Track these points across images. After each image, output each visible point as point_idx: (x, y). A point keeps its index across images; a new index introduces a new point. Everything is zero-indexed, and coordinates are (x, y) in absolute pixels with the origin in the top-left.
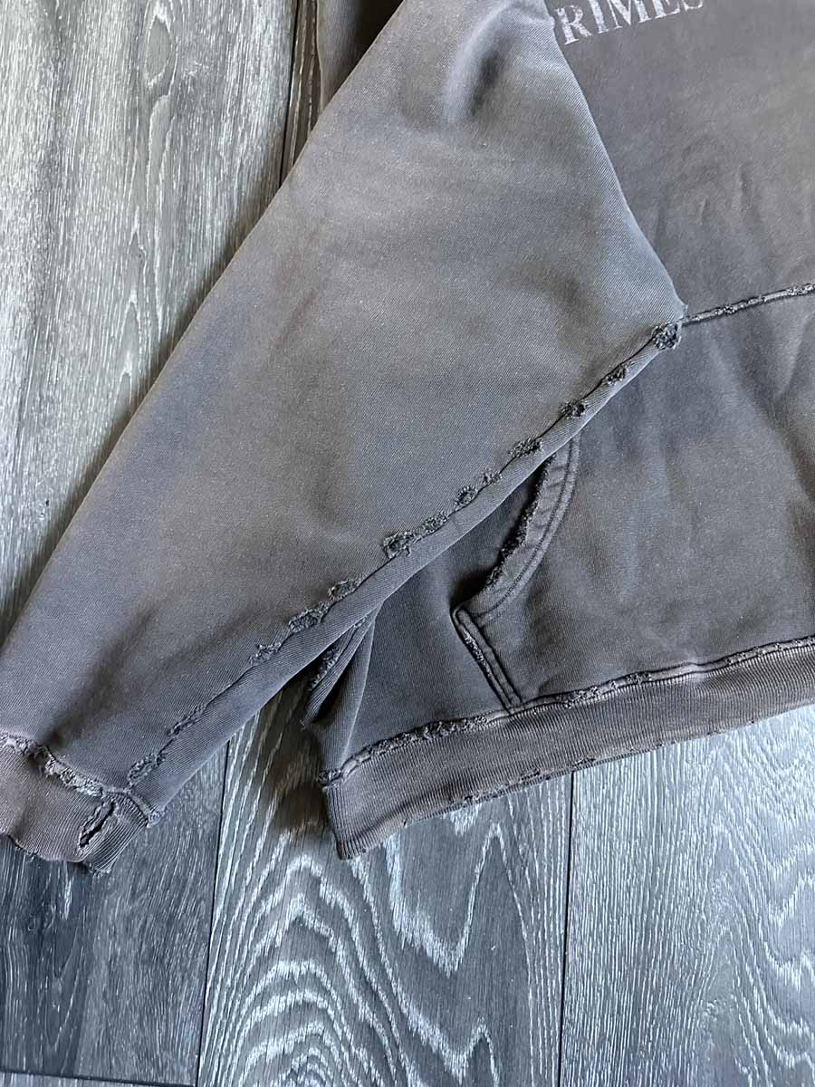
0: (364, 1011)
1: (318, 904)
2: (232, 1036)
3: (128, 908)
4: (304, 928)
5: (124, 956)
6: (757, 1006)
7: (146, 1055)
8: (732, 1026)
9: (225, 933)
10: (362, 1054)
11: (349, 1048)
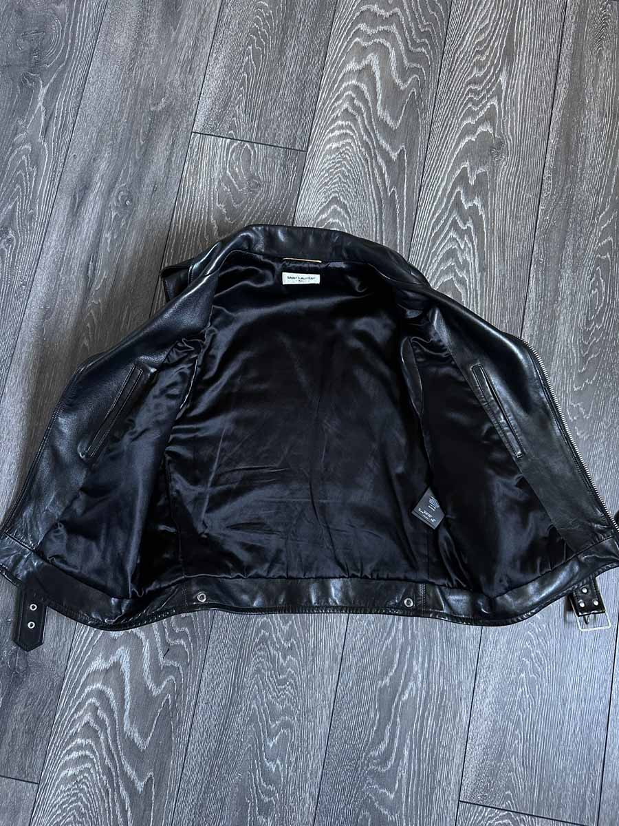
0: (107, 761)
1: (96, 717)
2: (56, 765)
3: (23, 711)
4: (89, 726)
5: (19, 729)
6: (257, 777)
7: (22, 769)
8: (246, 783)
9: (59, 725)
10: (104, 778)
11: (100, 775)
